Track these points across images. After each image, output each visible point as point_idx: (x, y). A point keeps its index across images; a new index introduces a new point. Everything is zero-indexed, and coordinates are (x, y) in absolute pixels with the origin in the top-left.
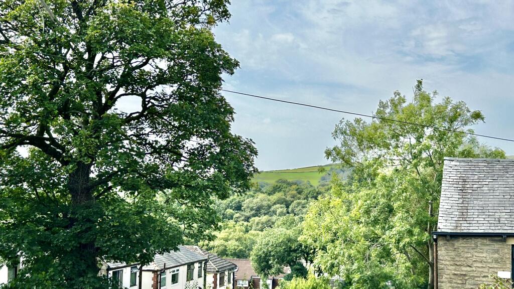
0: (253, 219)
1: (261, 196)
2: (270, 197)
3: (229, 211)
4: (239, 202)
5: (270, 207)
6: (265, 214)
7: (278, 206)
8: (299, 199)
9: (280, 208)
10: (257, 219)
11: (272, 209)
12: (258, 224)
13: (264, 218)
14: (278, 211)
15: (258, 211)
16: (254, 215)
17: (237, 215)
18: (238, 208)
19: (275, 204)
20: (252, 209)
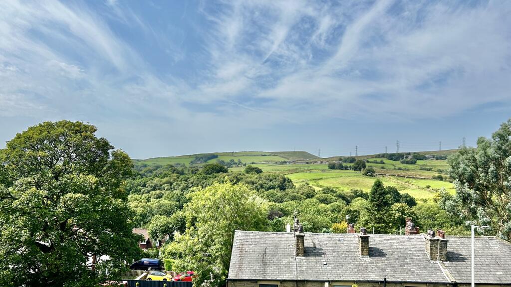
0: (152, 192)
1: (157, 179)
2: (161, 180)
3: (139, 188)
4: (145, 183)
5: (161, 185)
6: (159, 189)
7: (166, 185)
8: (177, 181)
9: (166, 186)
10: (154, 192)
11: (162, 187)
12: (154, 195)
13: (158, 192)
14: (166, 188)
15: (155, 188)
16: (152, 190)
17: (143, 190)
18: (144, 185)
19: (164, 184)
20: (151, 187)
